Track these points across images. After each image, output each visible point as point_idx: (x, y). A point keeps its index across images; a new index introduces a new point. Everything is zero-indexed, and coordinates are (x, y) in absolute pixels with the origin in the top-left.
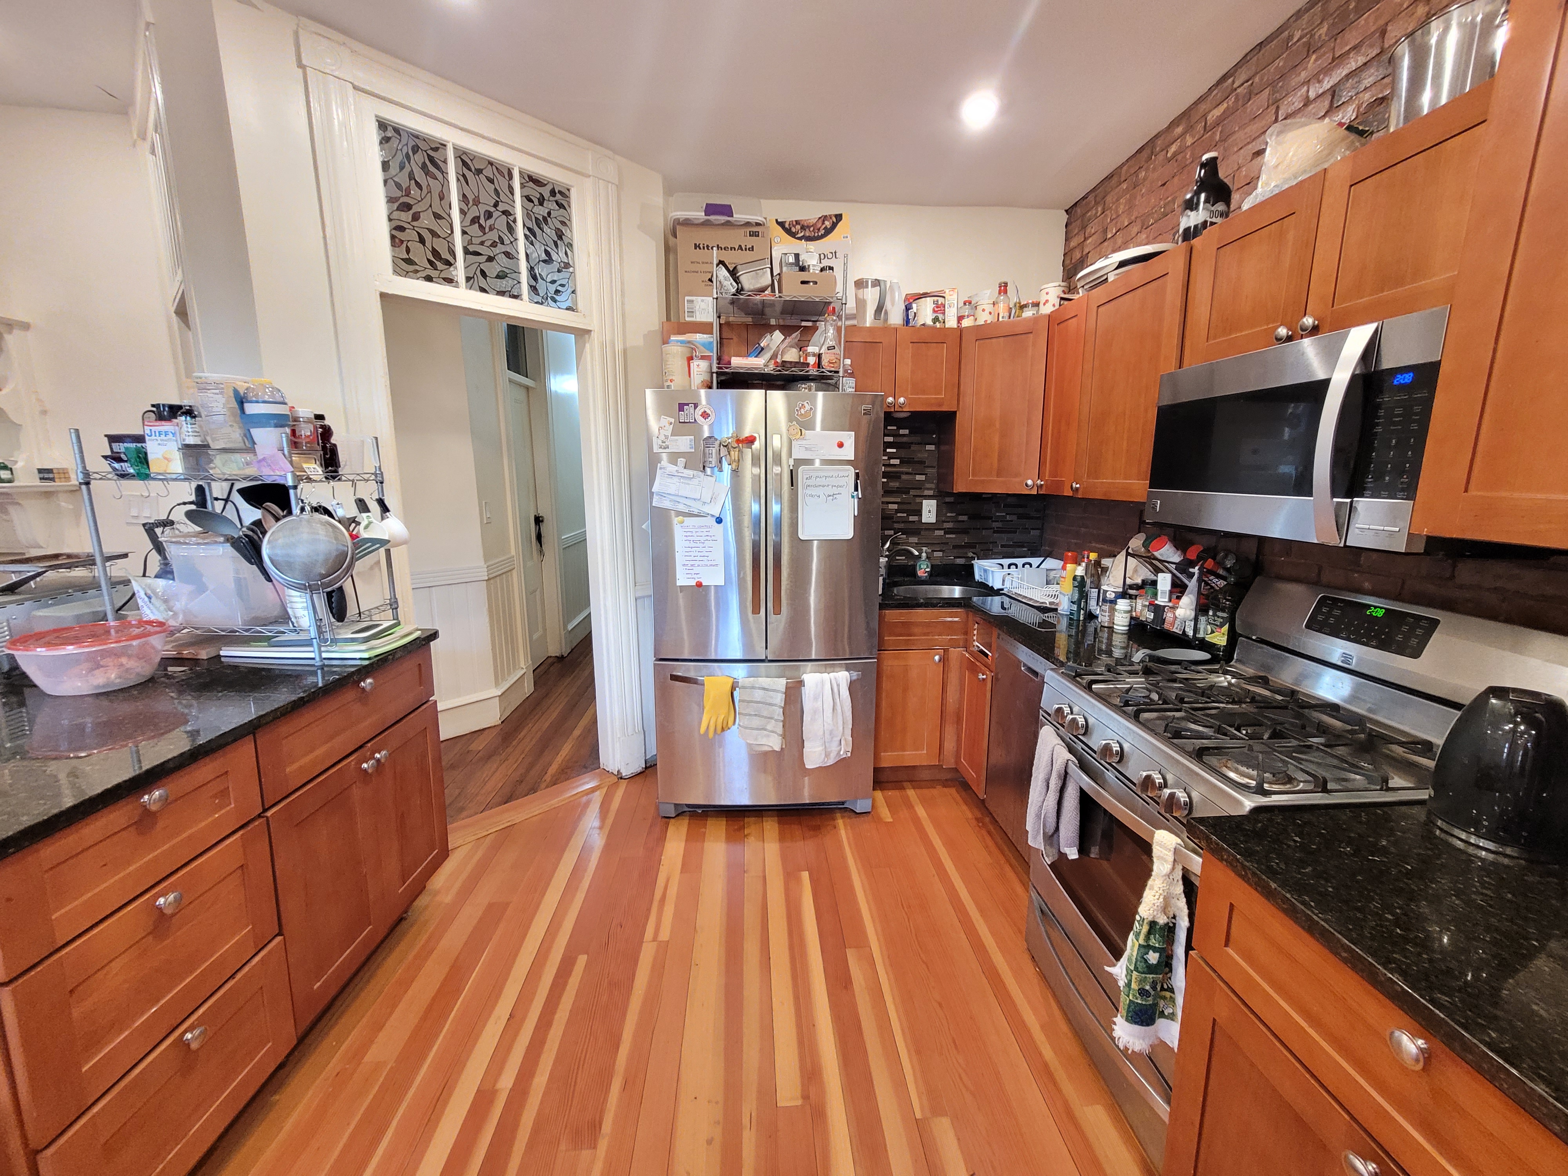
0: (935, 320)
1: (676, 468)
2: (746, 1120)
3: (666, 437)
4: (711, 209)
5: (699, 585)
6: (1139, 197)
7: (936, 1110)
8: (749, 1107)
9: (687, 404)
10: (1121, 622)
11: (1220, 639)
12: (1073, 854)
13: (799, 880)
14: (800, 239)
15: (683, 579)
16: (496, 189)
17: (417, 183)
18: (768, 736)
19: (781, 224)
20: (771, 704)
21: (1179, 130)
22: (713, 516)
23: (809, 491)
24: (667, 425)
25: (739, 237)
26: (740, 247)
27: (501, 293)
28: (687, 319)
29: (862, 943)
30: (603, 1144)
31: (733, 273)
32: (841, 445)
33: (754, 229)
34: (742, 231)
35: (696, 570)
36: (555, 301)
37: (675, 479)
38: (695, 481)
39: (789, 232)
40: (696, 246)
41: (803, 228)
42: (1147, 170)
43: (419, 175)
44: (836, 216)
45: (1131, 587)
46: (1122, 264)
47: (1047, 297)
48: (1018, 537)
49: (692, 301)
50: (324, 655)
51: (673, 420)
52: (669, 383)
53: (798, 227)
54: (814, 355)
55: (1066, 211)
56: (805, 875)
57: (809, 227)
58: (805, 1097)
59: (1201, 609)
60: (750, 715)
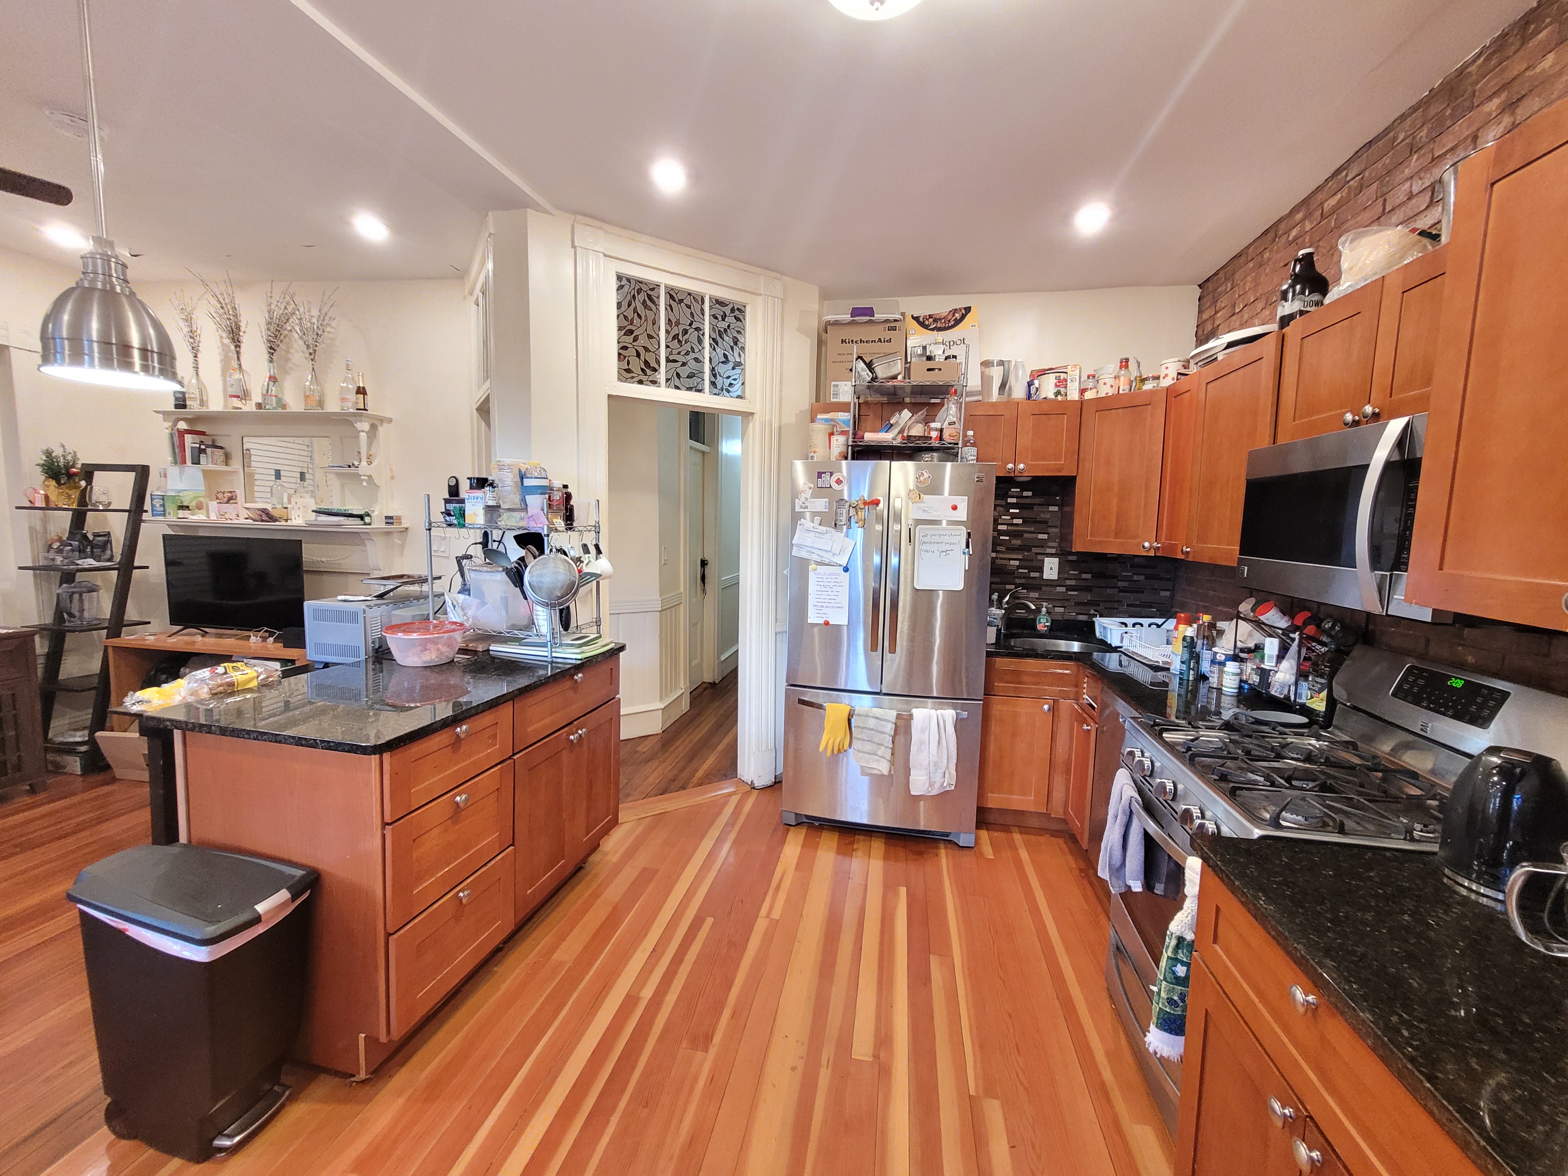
0: (1058, 393)
1: (813, 525)
2: (824, 1061)
3: (806, 499)
4: (856, 312)
5: (827, 623)
6: (1263, 277)
7: (990, 1091)
8: (828, 1053)
9: (825, 473)
10: (1230, 684)
11: (1319, 704)
12: (1137, 886)
13: (897, 894)
14: (933, 330)
15: (813, 617)
16: (692, 313)
17: (638, 314)
18: (878, 761)
19: (916, 319)
20: (882, 732)
21: (1299, 216)
22: (840, 565)
23: (925, 547)
24: (807, 489)
25: (880, 332)
26: (880, 340)
27: (689, 389)
28: (832, 400)
29: (946, 953)
30: (713, 1051)
31: (869, 366)
32: (955, 508)
33: (892, 325)
34: (882, 327)
35: (825, 610)
36: (728, 391)
37: (812, 534)
38: (828, 536)
39: (922, 324)
40: (843, 341)
41: (935, 320)
42: (1271, 251)
44: (965, 309)
45: (1242, 650)
46: (1230, 345)
47: (1166, 372)
48: (1146, 597)
49: (837, 386)
50: (554, 655)
51: (812, 486)
52: (812, 454)
53: (931, 320)
54: (936, 430)
55: (1199, 286)
56: (903, 890)
57: (940, 319)
58: (876, 1057)
59: (1301, 675)
60: (864, 740)
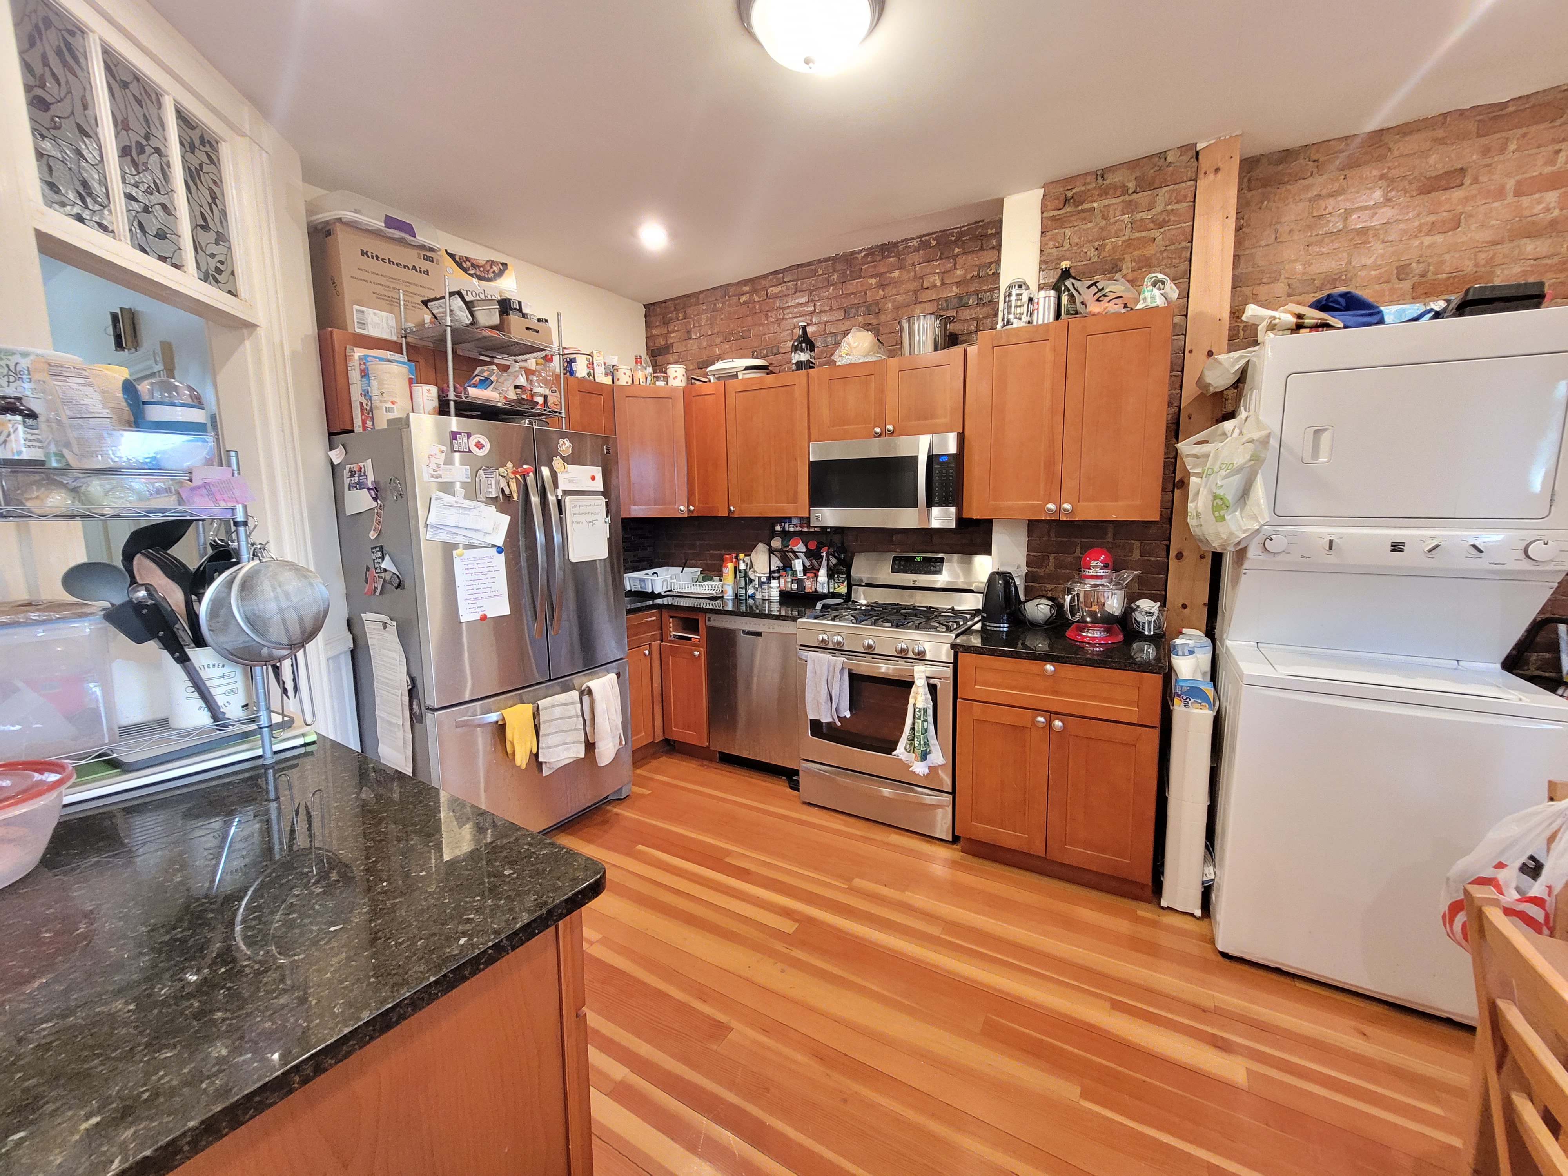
0: (589, 374)
1: (455, 499)
3: (439, 466)
4: (390, 222)
5: (484, 618)
6: (719, 319)
8: (779, 946)
9: (460, 433)
10: (775, 594)
11: (843, 590)
12: (848, 714)
13: (640, 852)
14: (471, 275)
15: (467, 615)
16: (144, 115)
17: (53, 75)
18: (568, 749)
19: (452, 256)
20: (569, 717)
21: (746, 289)
22: (493, 546)
23: (577, 518)
24: (438, 453)
25: (412, 257)
26: (414, 268)
27: (162, 259)
28: (358, 331)
31: (469, 305)
32: (593, 478)
33: (428, 253)
34: (415, 252)
35: (479, 603)
36: (217, 281)
37: (454, 510)
38: (475, 512)
39: (459, 265)
40: (363, 253)
41: (474, 266)
42: (723, 303)
43: (54, 60)
44: (503, 264)
45: (774, 572)
46: (748, 368)
47: (676, 374)
49: (363, 312)
51: (444, 448)
52: (389, 405)
53: (469, 264)
54: (541, 395)
56: (640, 847)
57: (479, 267)
58: (797, 921)
59: (830, 576)
60: (552, 734)
